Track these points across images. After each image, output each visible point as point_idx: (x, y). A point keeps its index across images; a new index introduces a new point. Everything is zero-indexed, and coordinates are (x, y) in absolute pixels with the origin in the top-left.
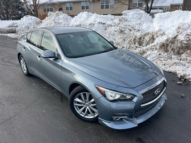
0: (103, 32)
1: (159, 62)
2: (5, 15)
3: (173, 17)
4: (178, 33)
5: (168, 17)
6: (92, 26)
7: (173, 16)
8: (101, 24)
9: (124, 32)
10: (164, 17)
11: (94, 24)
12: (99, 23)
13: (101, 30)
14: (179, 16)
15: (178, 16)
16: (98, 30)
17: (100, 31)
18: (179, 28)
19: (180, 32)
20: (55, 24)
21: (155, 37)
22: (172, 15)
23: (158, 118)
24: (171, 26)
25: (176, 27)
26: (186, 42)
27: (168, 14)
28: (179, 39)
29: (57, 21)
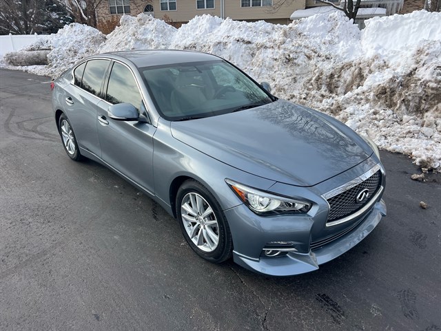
0: (247, 61)
1: (373, 130)
2: (22, 23)
3: (406, 27)
4: (418, 63)
5: (395, 27)
6: (222, 48)
7: (406, 24)
8: (242, 43)
9: (295, 61)
10: (385, 26)
11: (225, 44)
12: (238, 41)
13: (242, 56)
14: (421, 25)
15: (418, 23)
16: (235, 56)
17: (240, 59)
18: (420, 52)
19: (422, 62)
20: (136, 43)
21: (366, 72)
22: (404, 22)
23: (365, 253)
24: (402, 48)
25: (414, 50)
26: (434, 85)
27: (395, 19)
28: (420, 77)
29: (140, 37)
